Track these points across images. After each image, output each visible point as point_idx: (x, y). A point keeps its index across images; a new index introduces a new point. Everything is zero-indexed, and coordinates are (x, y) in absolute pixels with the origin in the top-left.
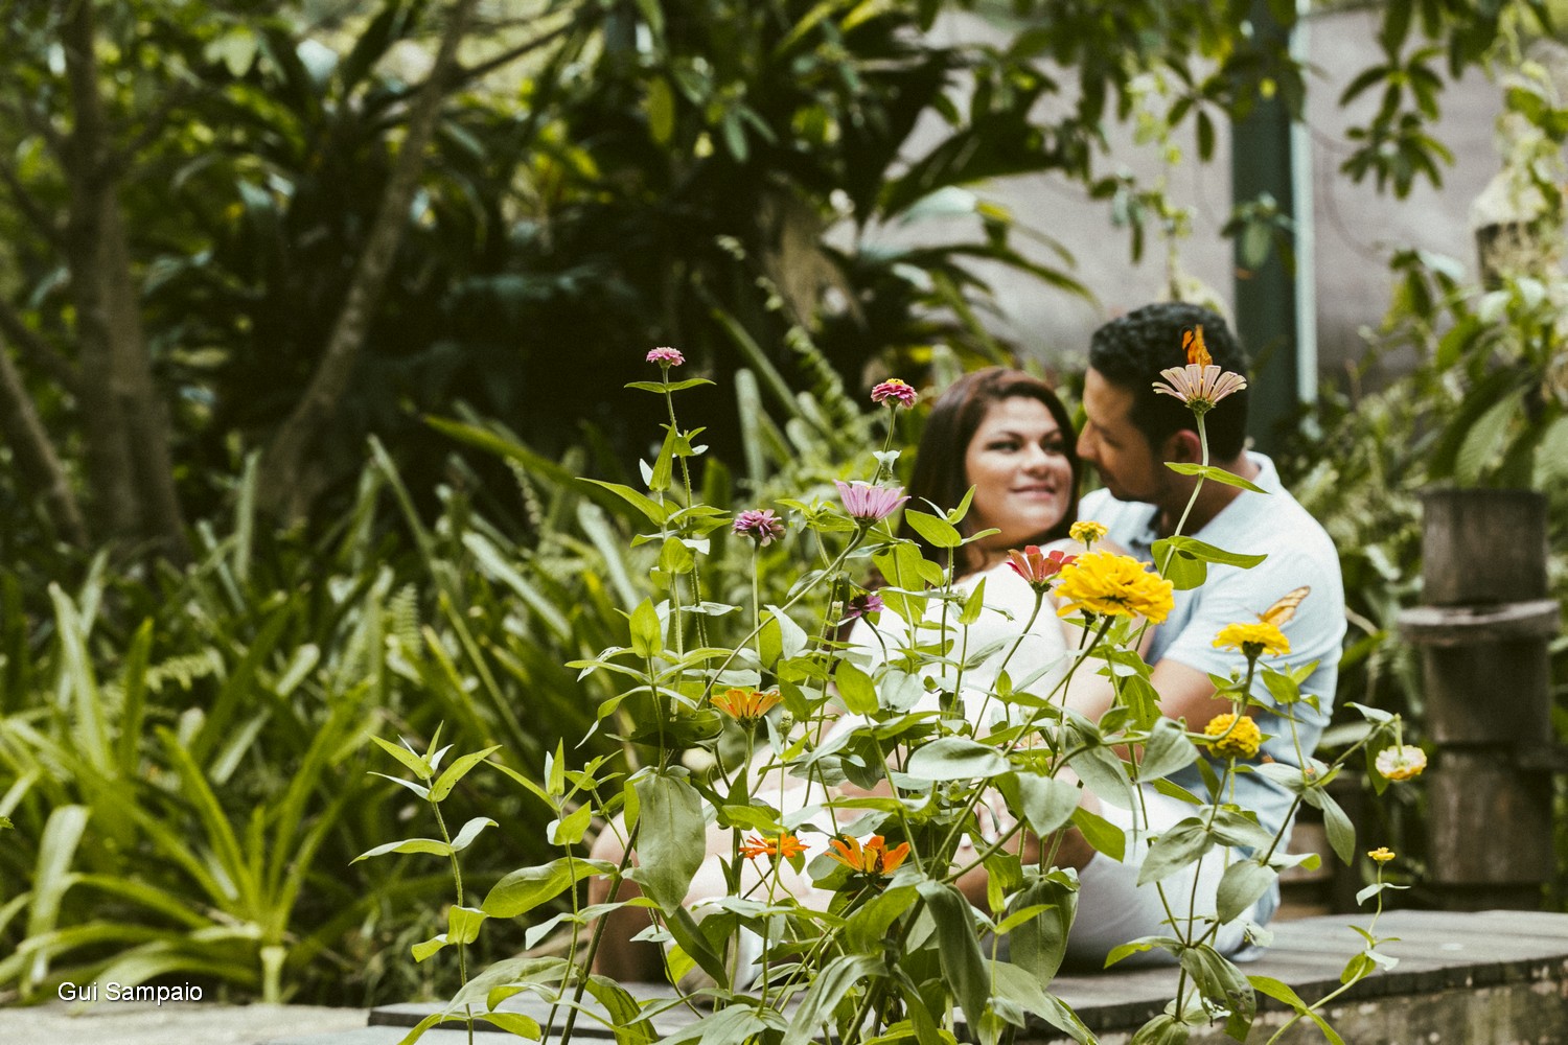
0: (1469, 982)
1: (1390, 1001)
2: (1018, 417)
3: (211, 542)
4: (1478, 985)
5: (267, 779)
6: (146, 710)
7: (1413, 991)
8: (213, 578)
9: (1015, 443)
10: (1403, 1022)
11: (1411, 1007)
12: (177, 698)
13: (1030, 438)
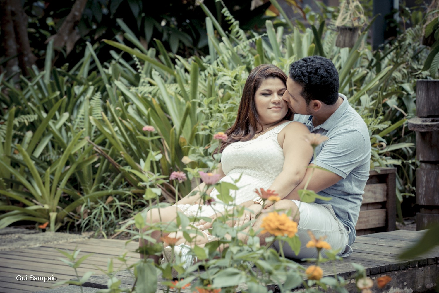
0: (417, 265)
1: (391, 273)
2: (271, 84)
3: (37, 73)
4: (420, 266)
5: (52, 155)
6: (13, 132)
7: (399, 270)
8: (38, 84)
9: (269, 93)
10: (395, 279)
11: (398, 275)
12: (23, 128)
13: (274, 91)
